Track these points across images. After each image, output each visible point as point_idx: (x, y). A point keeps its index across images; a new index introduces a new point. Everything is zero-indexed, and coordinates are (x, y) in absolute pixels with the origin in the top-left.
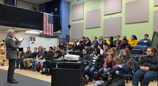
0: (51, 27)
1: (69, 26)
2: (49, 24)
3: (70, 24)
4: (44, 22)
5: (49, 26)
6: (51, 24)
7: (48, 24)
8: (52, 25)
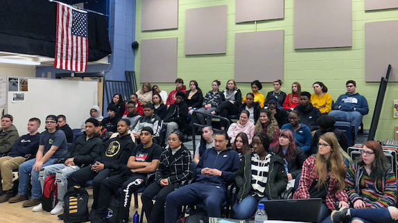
0: (82, 48)
1: (135, 46)
2: (75, 37)
3: (138, 40)
4: (60, 30)
5: (75, 45)
6: (79, 38)
7: (70, 39)
8: (84, 42)
